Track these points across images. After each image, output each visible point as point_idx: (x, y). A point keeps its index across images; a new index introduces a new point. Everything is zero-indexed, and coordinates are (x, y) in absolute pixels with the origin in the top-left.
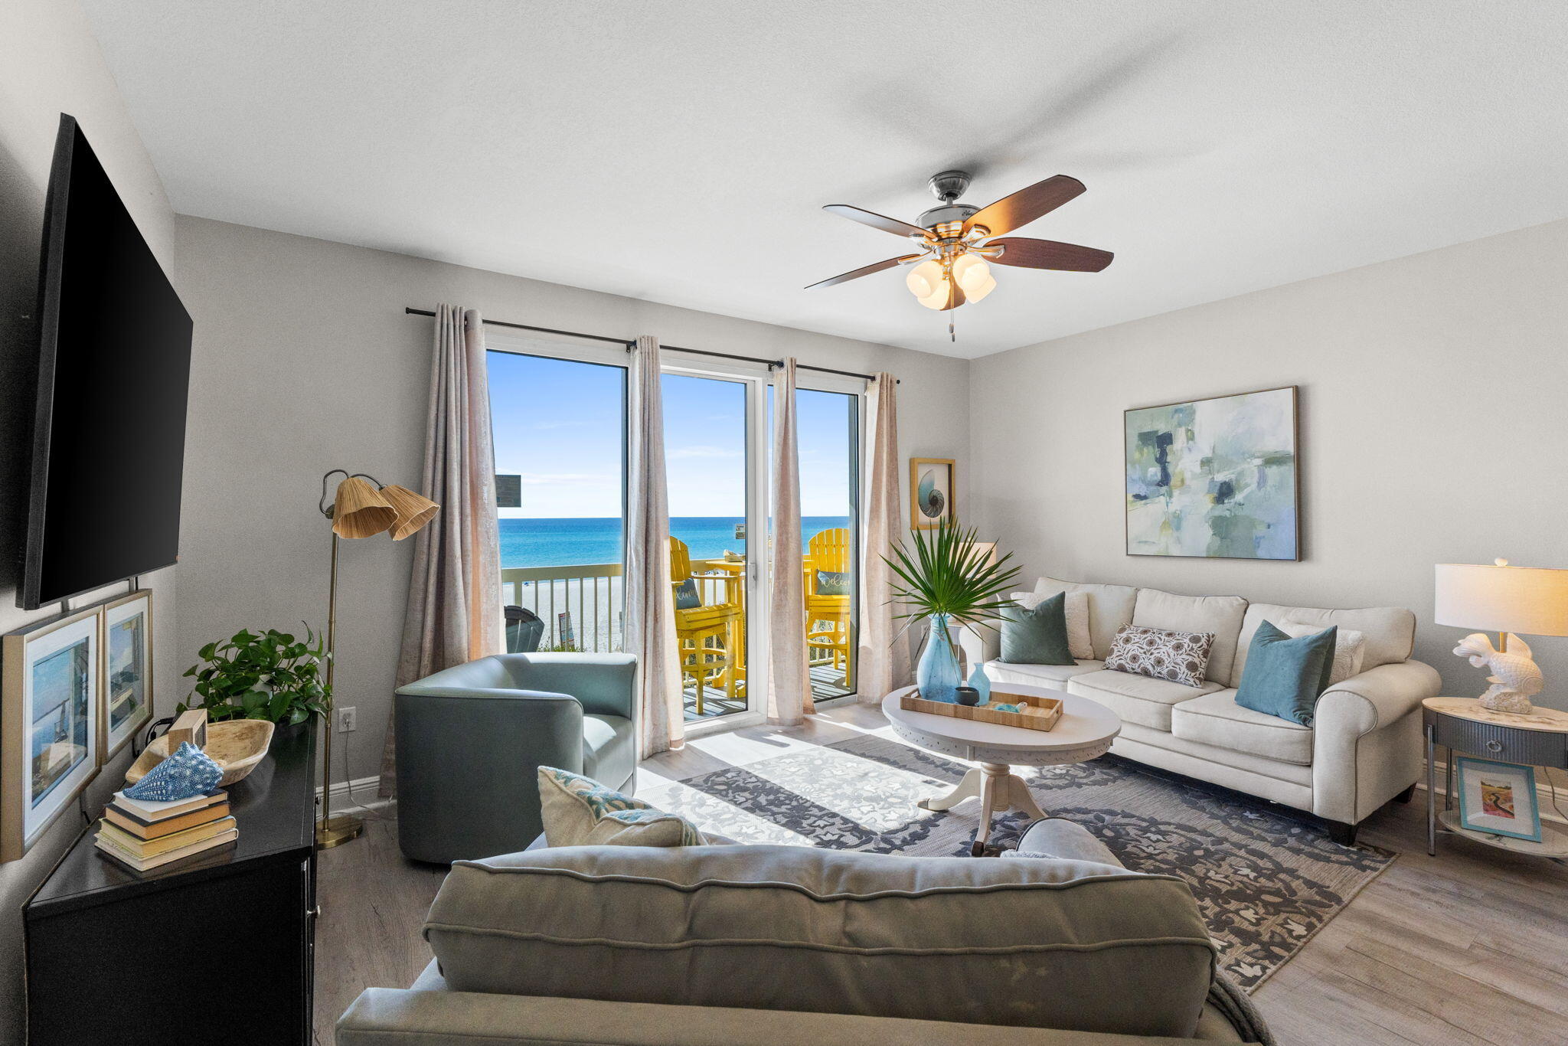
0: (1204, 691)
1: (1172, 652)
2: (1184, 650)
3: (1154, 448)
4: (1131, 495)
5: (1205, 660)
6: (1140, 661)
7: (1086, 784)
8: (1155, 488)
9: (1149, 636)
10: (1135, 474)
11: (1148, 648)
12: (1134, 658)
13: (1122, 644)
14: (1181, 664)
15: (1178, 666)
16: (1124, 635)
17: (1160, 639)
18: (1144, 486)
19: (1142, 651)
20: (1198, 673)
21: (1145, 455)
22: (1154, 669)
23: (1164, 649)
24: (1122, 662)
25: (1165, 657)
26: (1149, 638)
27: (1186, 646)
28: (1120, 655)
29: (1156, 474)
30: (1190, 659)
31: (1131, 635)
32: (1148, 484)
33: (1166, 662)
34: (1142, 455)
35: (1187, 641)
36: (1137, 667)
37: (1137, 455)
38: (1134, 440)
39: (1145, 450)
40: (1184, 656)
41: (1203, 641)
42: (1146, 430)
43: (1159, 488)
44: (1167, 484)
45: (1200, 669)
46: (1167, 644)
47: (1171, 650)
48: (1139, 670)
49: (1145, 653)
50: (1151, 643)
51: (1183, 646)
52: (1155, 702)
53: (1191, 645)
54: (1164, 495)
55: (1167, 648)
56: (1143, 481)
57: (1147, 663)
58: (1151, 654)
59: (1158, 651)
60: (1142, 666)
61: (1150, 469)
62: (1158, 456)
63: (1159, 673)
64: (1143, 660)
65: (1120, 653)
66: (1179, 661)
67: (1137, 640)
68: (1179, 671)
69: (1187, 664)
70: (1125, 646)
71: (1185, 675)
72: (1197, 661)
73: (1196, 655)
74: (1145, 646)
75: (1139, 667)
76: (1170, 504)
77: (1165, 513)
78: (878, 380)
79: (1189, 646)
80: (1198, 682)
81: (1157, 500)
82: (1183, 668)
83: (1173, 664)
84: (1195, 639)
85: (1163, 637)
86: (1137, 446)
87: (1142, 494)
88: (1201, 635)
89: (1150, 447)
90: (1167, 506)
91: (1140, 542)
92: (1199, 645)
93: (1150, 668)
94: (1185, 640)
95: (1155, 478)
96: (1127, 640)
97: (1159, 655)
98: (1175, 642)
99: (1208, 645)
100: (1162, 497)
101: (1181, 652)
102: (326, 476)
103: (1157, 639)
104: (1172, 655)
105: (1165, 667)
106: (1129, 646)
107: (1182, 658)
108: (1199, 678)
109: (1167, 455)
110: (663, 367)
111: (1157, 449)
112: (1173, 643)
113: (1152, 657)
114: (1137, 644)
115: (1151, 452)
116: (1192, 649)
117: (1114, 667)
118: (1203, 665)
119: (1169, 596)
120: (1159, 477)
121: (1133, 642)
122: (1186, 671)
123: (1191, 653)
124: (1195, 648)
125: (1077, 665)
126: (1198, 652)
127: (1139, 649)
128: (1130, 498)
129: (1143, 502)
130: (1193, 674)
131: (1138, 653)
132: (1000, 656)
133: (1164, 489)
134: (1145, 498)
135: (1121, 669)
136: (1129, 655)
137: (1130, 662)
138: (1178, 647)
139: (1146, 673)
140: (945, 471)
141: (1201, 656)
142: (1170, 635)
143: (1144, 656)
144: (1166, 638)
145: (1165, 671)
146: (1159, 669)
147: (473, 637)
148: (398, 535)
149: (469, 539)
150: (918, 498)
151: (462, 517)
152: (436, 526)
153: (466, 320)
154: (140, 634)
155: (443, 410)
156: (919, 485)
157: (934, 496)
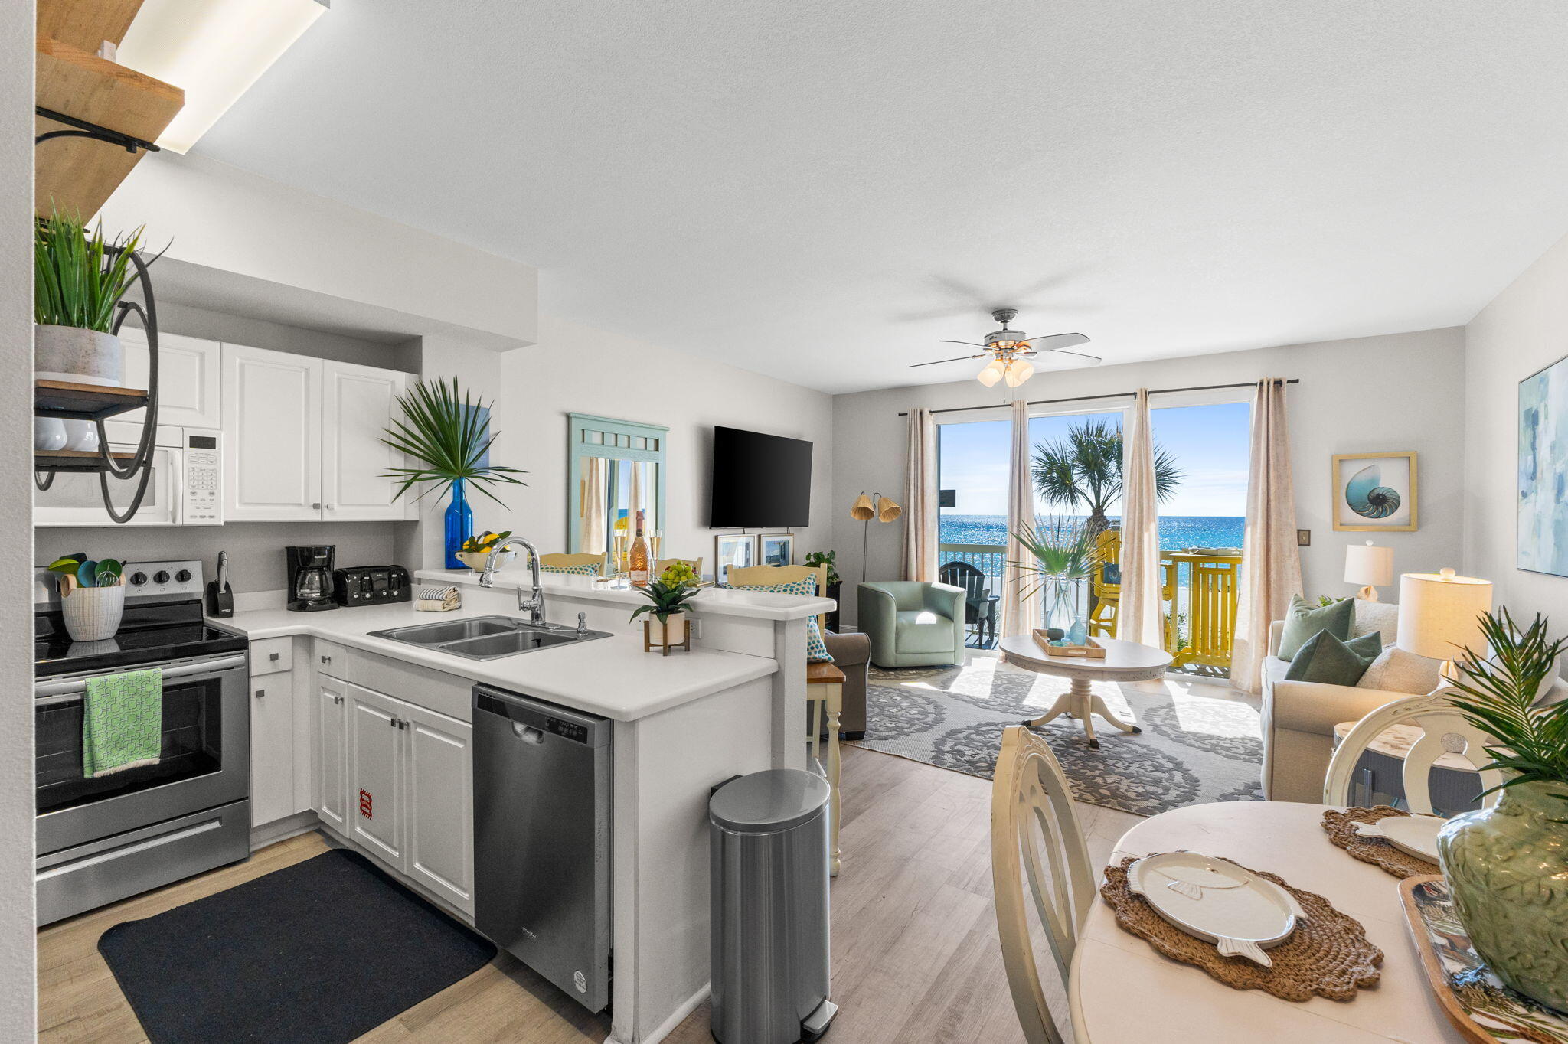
78: (1257, 386)
102: (875, 495)
140: (1401, 466)
147: (920, 571)
148: (883, 520)
149: (920, 523)
150: (1347, 497)
151: (916, 510)
152: (907, 516)
153: (921, 413)
154: (786, 547)
155: (909, 461)
156: (1348, 481)
157: (1378, 495)
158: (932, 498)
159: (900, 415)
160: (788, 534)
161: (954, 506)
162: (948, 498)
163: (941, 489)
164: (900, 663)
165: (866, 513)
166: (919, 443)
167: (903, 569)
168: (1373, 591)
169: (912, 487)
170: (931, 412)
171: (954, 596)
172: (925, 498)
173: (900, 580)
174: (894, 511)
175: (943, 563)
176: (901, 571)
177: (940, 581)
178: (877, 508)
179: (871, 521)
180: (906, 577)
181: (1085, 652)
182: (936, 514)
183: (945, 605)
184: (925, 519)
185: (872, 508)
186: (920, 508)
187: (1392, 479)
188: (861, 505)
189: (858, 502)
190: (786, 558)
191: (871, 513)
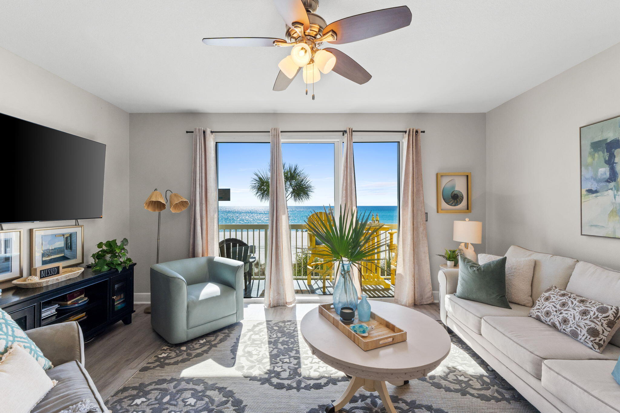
0: (601, 356)
1: (578, 316)
2: (589, 317)
3: (603, 153)
4: (585, 190)
5: (609, 329)
6: (551, 317)
7: (472, 395)
8: (604, 184)
9: (564, 299)
10: (588, 174)
11: (560, 308)
12: (548, 314)
13: (543, 301)
14: (583, 327)
15: (579, 329)
16: (547, 294)
17: (572, 303)
18: (595, 183)
19: (555, 309)
20: (598, 339)
21: (596, 159)
22: (561, 325)
23: (572, 312)
24: (539, 314)
25: (571, 319)
26: (564, 301)
27: (592, 313)
28: (539, 309)
29: (605, 173)
30: (593, 325)
31: (552, 296)
32: (599, 181)
33: (571, 323)
34: (594, 159)
35: (594, 309)
36: (548, 321)
37: (589, 160)
38: (587, 148)
39: (596, 155)
40: (587, 322)
41: (610, 312)
42: (597, 139)
43: (608, 183)
44: (615, 180)
45: (602, 336)
46: (576, 308)
47: (578, 314)
48: (550, 323)
49: (556, 311)
50: (564, 305)
51: (589, 313)
52: (530, 352)
53: (597, 313)
54: (612, 189)
55: (575, 312)
56: (595, 179)
57: (556, 319)
58: (561, 313)
59: (566, 312)
60: (552, 321)
61: (600, 170)
62: (607, 159)
63: (564, 330)
64: (553, 317)
65: (539, 307)
66: (582, 324)
67: (554, 300)
68: (579, 332)
69: (588, 329)
70: (544, 303)
71: (585, 337)
72: (599, 328)
73: (599, 324)
74: (558, 306)
75: (550, 321)
76: (617, 197)
77: (613, 203)
78: (408, 133)
79: (594, 314)
80: (597, 347)
81: (606, 193)
82: (584, 331)
83: (576, 326)
84: (603, 310)
85: (575, 302)
86: (590, 153)
87: (594, 189)
88: (610, 307)
89: (601, 153)
90: (615, 198)
91: (592, 226)
92: (604, 315)
93: (557, 324)
94: (593, 309)
95: (605, 176)
96: (547, 299)
97: (566, 316)
98: (584, 308)
99: (615, 317)
100: (610, 191)
101: (585, 318)
102: (166, 191)
103: (570, 303)
104: (577, 318)
105: (569, 326)
106: (547, 303)
107: (585, 323)
108: (598, 344)
109: (615, 157)
110: (282, 140)
111: (606, 154)
112: (581, 309)
113: (561, 316)
114: (553, 304)
115: (601, 156)
116: (597, 317)
117: (534, 316)
118: (606, 333)
119: (599, 270)
120: (608, 175)
121: (551, 301)
122: (586, 335)
123: (595, 320)
124: (600, 317)
125: (511, 308)
126: (602, 321)
127: (553, 308)
128: (584, 192)
129: (594, 195)
130: (592, 339)
131: (552, 311)
132: (456, 292)
133: (612, 184)
134: (596, 192)
135: (538, 319)
136: (545, 310)
137: (544, 316)
138: (585, 313)
139: (554, 326)
140: (464, 180)
141: (605, 326)
142: (582, 301)
143: (555, 313)
144: (578, 304)
145: (568, 330)
146: (564, 326)
147: (205, 248)
148: (173, 211)
149: (204, 212)
150: (442, 195)
151: (201, 204)
152: (193, 208)
153: (204, 132)
154: (73, 239)
155: (195, 166)
156: (443, 188)
157: (455, 194)
158: (213, 195)
159: (187, 132)
160: (77, 225)
161: (230, 200)
162: (225, 195)
163: (220, 188)
164: (191, 336)
165: (159, 206)
166: (203, 153)
167: (191, 247)
168: (470, 246)
169: (198, 186)
170: (212, 132)
171: (236, 269)
172: (209, 194)
173: (189, 257)
174: (183, 204)
175: (221, 239)
176: (189, 250)
177: (220, 256)
178: (169, 201)
179: (163, 212)
180: (193, 254)
181: (391, 340)
182: (216, 206)
183: (228, 276)
184: (208, 209)
185: (163, 201)
186: (204, 202)
187: (460, 187)
188: (154, 199)
189: (151, 197)
190: (73, 248)
191: (164, 206)
